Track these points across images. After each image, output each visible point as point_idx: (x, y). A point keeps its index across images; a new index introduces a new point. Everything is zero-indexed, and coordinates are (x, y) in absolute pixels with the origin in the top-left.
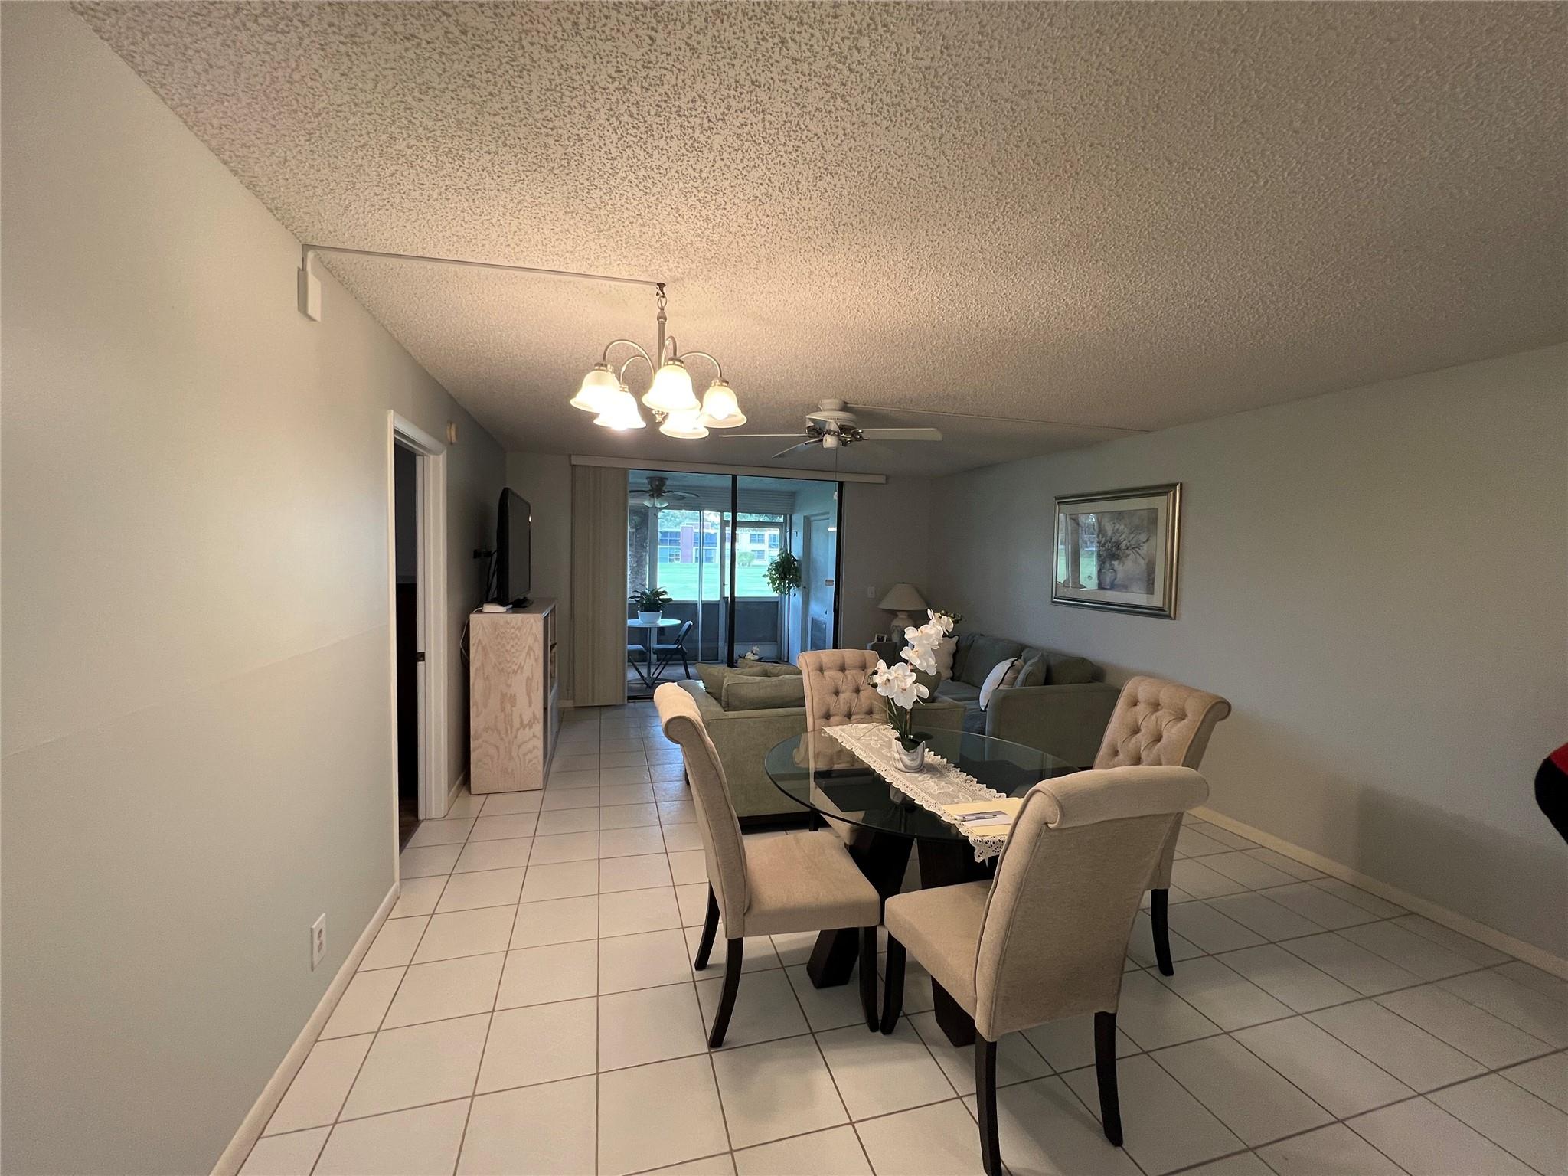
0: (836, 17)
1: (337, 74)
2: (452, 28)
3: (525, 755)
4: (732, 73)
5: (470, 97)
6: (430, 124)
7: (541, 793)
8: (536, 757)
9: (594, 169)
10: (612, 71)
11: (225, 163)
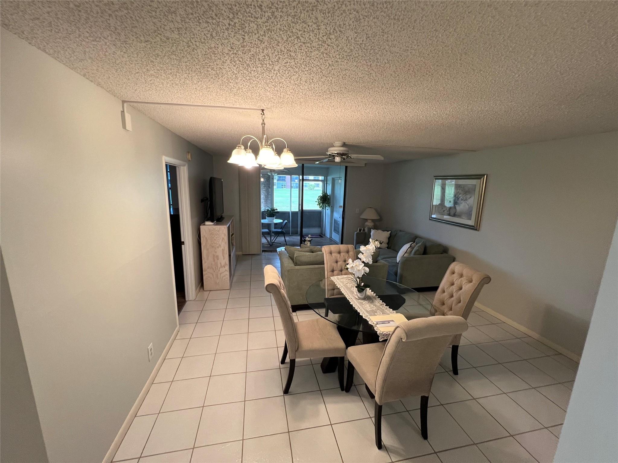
0: (319, 29)
1: (122, 53)
2: (163, 38)
3: (223, 277)
4: (278, 47)
5: (175, 57)
6: (161, 66)
7: (229, 290)
8: (227, 278)
9: (229, 77)
10: (230, 49)
11: (87, 78)
